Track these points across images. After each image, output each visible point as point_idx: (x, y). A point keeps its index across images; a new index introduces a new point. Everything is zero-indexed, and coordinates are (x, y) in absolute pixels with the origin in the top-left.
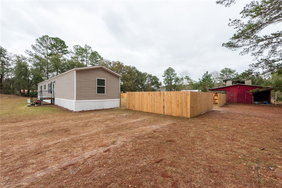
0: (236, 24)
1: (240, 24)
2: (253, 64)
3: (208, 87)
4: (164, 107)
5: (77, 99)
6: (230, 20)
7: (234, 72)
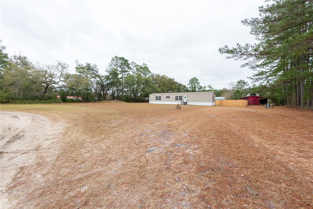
7: (246, 83)
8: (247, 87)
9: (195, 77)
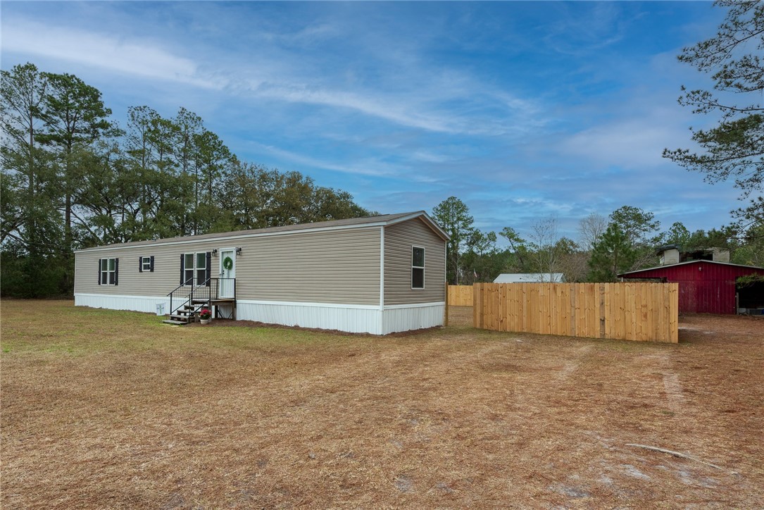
0: (698, 102)
1: (708, 102)
2: (740, 210)
3: (617, 267)
4: (604, 321)
5: (386, 303)
6: (683, 89)
7: (648, 220)
8: (649, 235)
9: (453, 198)
